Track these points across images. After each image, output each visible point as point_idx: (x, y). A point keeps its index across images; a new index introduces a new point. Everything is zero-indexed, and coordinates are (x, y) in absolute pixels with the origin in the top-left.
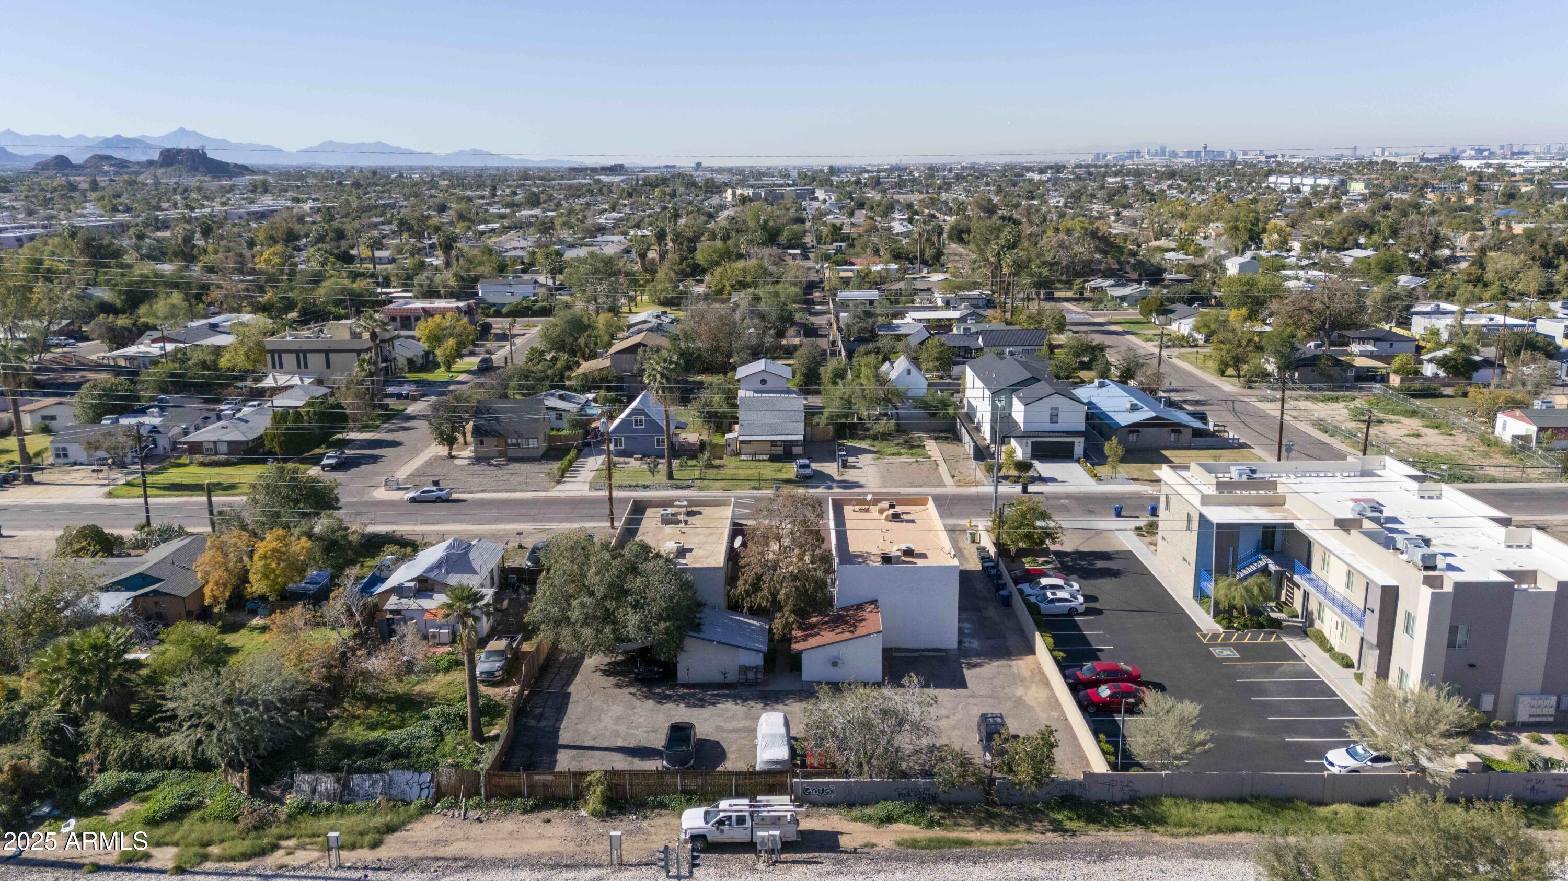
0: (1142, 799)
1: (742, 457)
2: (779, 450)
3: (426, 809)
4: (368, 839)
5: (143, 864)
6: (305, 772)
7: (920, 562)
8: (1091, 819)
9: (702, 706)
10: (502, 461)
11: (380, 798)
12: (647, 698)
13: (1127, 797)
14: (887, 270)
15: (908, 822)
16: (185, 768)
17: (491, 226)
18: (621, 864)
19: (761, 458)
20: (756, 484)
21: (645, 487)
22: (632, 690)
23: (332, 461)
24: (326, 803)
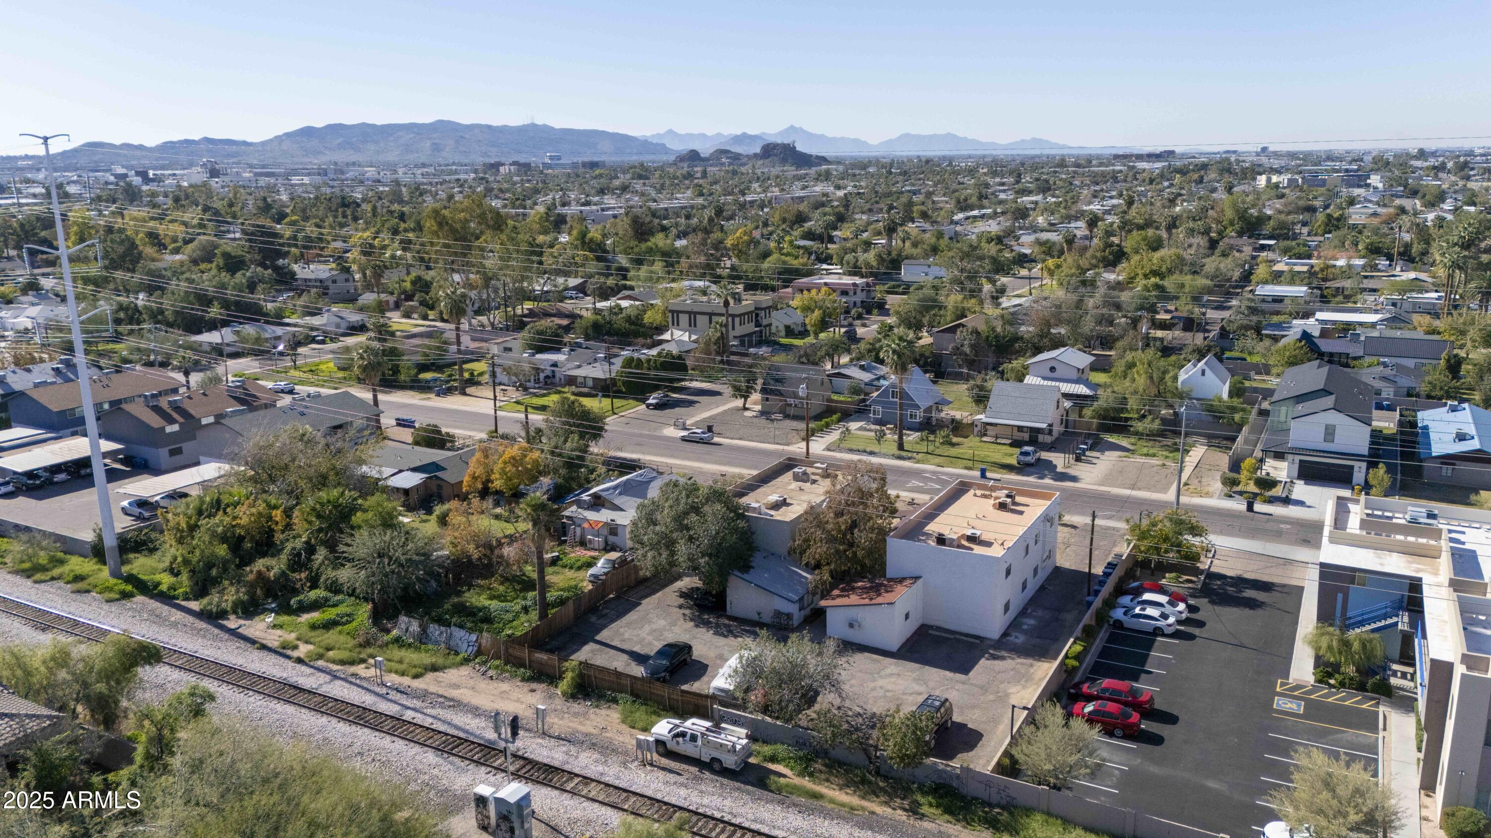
0: (1015, 807)
1: (985, 439)
2: (1026, 436)
3: (466, 661)
4: (414, 671)
5: (289, 652)
6: (406, 615)
7: (978, 550)
8: (948, 810)
9: (725, 636)
10: (779, 416)
11: (443, 646)
12: (691, 620)
13: (1004, 802)
14: (1350, 266)
15: (787, 766)
16: (357, 597)
17: (984, 211)
18: (544, 733)
19: (1003, 441)
20: (970, 464)
21: (872, 453)
22: (687, 612)
23: (654, 401)
24: (411, 640)
